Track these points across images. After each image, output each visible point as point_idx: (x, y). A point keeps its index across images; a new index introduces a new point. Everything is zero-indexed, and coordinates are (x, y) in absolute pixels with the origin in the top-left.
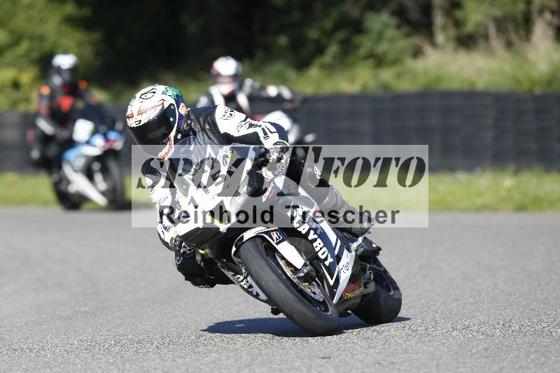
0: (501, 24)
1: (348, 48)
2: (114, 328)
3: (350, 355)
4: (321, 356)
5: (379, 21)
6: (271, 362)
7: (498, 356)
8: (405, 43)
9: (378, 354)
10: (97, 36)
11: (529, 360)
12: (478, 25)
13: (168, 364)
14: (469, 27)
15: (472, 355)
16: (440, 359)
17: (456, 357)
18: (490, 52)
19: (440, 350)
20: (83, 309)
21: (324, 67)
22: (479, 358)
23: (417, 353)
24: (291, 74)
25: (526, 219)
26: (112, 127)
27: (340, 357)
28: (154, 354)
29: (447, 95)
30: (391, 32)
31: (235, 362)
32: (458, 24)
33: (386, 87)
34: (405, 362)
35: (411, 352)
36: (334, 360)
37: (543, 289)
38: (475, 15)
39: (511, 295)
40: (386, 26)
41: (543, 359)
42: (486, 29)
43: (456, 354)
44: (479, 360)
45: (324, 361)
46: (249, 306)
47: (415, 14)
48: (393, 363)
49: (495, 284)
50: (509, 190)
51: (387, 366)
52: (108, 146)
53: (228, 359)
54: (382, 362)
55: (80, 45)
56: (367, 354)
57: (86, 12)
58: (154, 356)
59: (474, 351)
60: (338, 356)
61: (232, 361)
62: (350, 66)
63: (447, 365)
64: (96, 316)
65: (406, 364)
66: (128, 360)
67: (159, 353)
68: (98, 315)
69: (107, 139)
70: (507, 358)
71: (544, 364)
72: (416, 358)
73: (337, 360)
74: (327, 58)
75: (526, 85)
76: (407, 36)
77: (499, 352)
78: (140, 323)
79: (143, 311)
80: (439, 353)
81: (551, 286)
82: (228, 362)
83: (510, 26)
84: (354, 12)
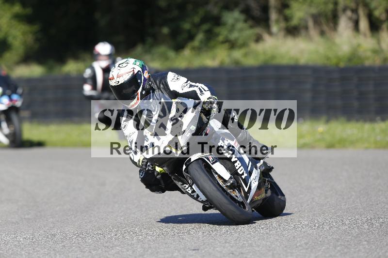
0: (317, 19)
1: (210, 36)
2: (48, 229)
3: (212, 248)
4: (193, 248)
5: (233, 17)
6: (157, 253)
7: (315, 248)
8: (250, 32)
9: (232, 247)
10: (36, 27)
11: (336, 251)
12: (301, 19)
13: (86, 254)
14: (295, 22)
15: (297, 247)
16: (275, 250)
17: (285, 249)
18: (310, 39)
19: (274, 244)
20: (26, 217)
21: (193, 48)
22: (301, 250)
23: (259, 246)
24: (171, 54)
25: (334, 153)
26: (15, 92)
27: (206, 249)
28: (76, 247)
29: (279, 68)
30: (241, 25)
31: (133, 253)
32: (287, 19)
33: (237, 63)
34: (250, 253)
35: (254, 245)
36: (201, 251)
37: (346, 202)
38: (299, 13)
39: (323, 206)
40: (237, 20)
41: (345, 250)
42: (306, 22)
43: (285, 247)
44: (302, 251)
45: (194, 252)
46: (142, 214)
47: (257, 12)
48: (242, 253)
49: (313, 198)
50: (322, 133)
51: (238, 256)
52: (11, 104)
53: (128, 251)
54: (235, 253)
55: (24, 34)
56: (224, 247)
57: (29, 11)
58: (76, 249)
59: (298, 245)
60: (204, 248)
61: (130, 252)
62: (212, 48)
63: (280, 255)
64: (36, 221)
65: (251, 254)
66: (58, 252)
67: (80, 247)
68: (38, 221)
69: (11, 100)
70: (320, 250)
71: (346, 253)
72: (258, 249)
73: (203, 251)
74: (196, 43)
75: (334, 61)
76: (251, 27)
77: (316, 245)
78: (67, 226)
79: (68, 218)
80: (273, 246)
81: (351, 200)
82: (128, 253)
83: (323, 21)
84: (215, 10)
